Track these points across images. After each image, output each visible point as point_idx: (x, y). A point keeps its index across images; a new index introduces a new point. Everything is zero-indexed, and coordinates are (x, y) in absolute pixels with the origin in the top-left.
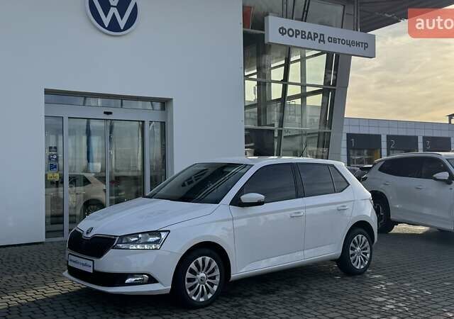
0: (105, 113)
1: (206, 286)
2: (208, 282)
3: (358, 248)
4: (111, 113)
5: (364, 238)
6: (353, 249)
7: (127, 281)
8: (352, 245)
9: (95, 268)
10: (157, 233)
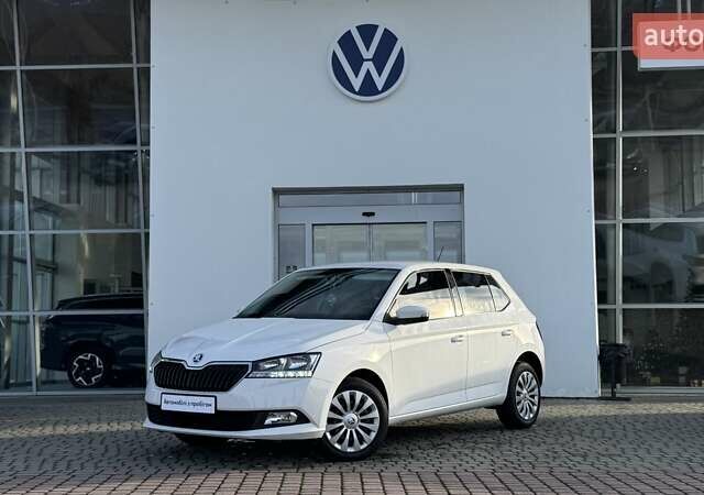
0: (364, 214)
1: (356, 431)
2: (360, 427)
3: (525, 391)
4: (373, 214)
5: (530, 375)
6: (519, 393)
7: (268, 421)
8: (518, 388)
9: (218, 408)
10: (306, 356)
